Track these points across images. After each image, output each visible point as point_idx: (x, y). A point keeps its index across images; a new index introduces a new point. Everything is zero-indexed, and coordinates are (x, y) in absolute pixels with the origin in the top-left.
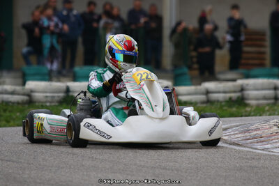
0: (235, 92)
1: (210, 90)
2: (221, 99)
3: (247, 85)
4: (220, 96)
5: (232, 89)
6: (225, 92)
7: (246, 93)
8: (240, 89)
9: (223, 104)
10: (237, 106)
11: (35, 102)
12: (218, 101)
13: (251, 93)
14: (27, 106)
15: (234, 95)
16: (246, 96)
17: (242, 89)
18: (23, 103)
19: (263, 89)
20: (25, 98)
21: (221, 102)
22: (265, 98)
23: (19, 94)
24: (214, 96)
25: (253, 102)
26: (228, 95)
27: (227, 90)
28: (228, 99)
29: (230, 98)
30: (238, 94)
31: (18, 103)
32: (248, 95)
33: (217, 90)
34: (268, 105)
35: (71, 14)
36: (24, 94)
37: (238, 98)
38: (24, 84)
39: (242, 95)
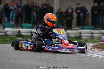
0: (78, 34)
1: (69, 33)
2: (73, 36)
3: (82, 32)
4: (73, 35)
5: (77, 33)
6: (74, 34)
7: (82, 34)
8: (79, 33)
9: (74, 38)
10: (78, 39)
11: (8, 35)
12: (72, 37)
13: (83, 35)
14: (5, 37)
15: (78, 35)
16: (82, 36)
17: (80, 33)
18: (3, 36)
19: (87, 33)
20: (4, 34)
21: (73, 37)
22: (88, 37)
23: (2, 33)
24: (70, 35)
25: (84, 38)
27: (75, 33)
28: (75, 36)
29: (76, 36)
30: (79, 35)
31: (2, 36)
33: (71, 33)
34: (89, 39)
35: (21, 5)
36: (4, 33)
37: (79, 36)
38: (4, 29)
39: (80, 35)
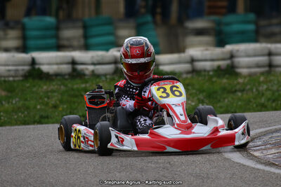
0: (223, 59)
1: (195, 58)
2: (208, 68)
3: (238, 51)
4: (208, 65)
5: (221, 56)
6: (212, 60)
7: (236, 60)
8: (228, 56)
9: (211, 73)
12: (205, 71)
13: (242, 61)
15: (223, 63)
16: (236, 64)
17: (232, 56)
19: (255, 56)
21: (209, 72)
22: (258, 66)
24: (199, 65)
25: (244, 71)
26: (216, 63)
27: (215, 57)
28: (215, 68)
29: (219, 67)
30: (228, 62)
32: (239, 62)
33: (203, 58)
34: (262, 74)
37: (228, 66)
39: (233, 63)
